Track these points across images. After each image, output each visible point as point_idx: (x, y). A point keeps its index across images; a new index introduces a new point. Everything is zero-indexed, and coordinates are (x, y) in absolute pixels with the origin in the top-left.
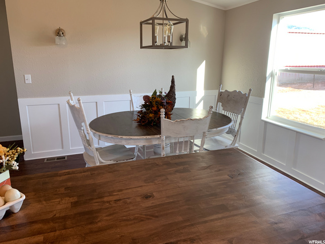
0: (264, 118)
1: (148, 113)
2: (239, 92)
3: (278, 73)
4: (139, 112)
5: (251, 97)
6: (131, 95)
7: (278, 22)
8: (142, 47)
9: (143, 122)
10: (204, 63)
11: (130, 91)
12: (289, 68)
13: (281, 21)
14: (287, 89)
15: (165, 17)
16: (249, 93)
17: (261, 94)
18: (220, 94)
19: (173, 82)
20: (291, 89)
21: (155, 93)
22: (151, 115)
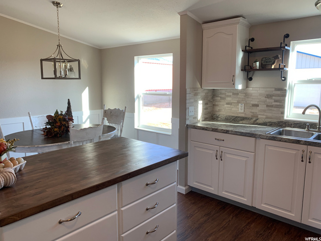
0: (136, 127)
1: (53, 128)
2: (118, 109)
3: (142, 96)
4: (44, 129)
5: (126, 113)
6: (30, 116)
7: (138, 62)
8: (42, 78)
9: (50, 135)
10: (87, 89)
11: (29, 113)
12: (148, 92)
13: (139, 61)
14: (152, 108)
15: (61, 58)
16: (125, 109)
17: (133, 111)
18: (105, 112)
19: (69, 103)
20: (155, 108)
21: (57, 112)
22: (56, 129)
